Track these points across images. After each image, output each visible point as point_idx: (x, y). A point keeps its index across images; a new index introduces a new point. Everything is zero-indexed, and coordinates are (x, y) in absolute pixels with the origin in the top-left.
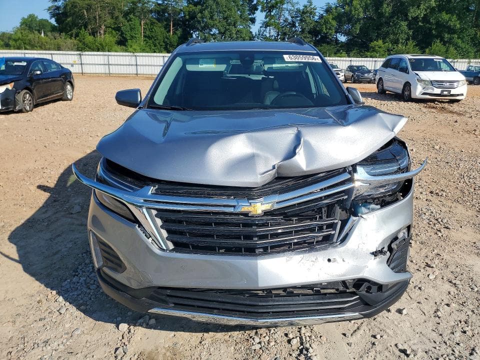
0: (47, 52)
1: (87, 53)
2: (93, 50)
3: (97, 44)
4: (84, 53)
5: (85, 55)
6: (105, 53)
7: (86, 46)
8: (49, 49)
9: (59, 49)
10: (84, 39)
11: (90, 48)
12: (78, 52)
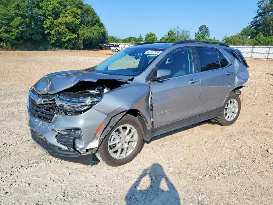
0: (236, 46)
1: (257, 46)
2: (263, 45)
3: (266, 41)
4: (255, 47)
5: (256, 48)
6: (268, 46)
7: (259, 43)
8: (238, 45)
9: (243, 44)
10: (259, 39)
11: (261, 44)
12: (252, 46)
